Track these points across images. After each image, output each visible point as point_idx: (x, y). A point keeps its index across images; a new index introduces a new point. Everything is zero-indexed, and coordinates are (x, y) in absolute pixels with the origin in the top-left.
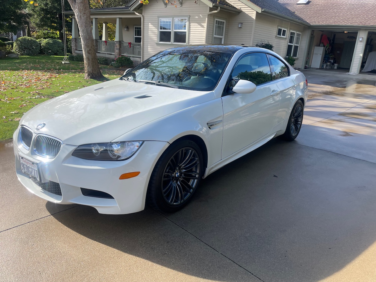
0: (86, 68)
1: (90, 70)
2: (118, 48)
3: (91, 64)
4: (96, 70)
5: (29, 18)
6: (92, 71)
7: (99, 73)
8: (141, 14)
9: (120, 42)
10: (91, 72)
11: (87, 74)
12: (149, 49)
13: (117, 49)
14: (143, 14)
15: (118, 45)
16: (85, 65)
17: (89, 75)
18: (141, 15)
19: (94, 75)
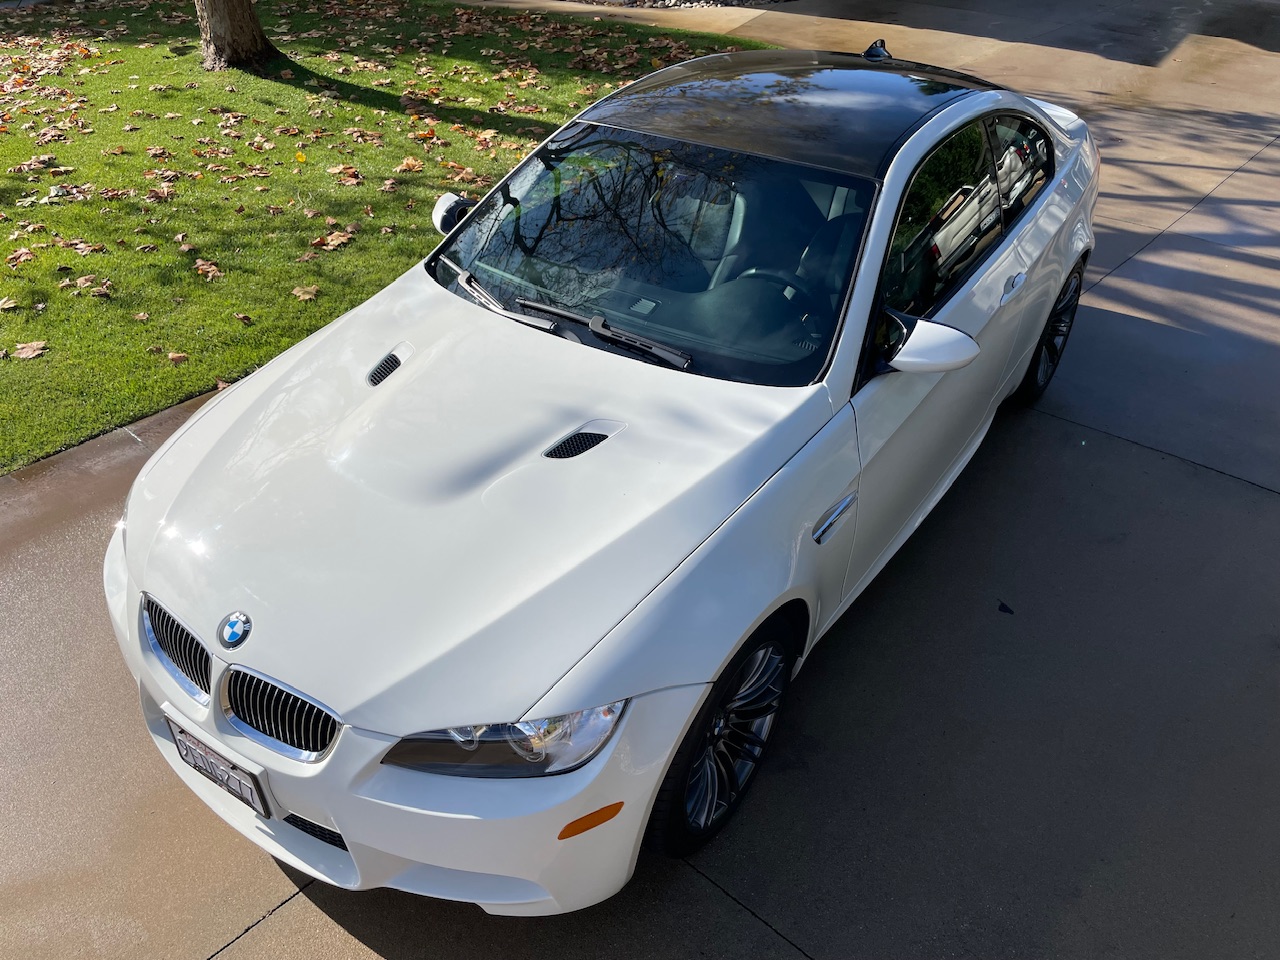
0: (203, 24)
1: (221, 32)
3: (222, 6)
4: (245, 29)
6: (228, 33)
7: (259, 41)
10: (229, 38)
11: (212, 47)
16: (198, 8)
17: (219, 52)
19: (240, 50)
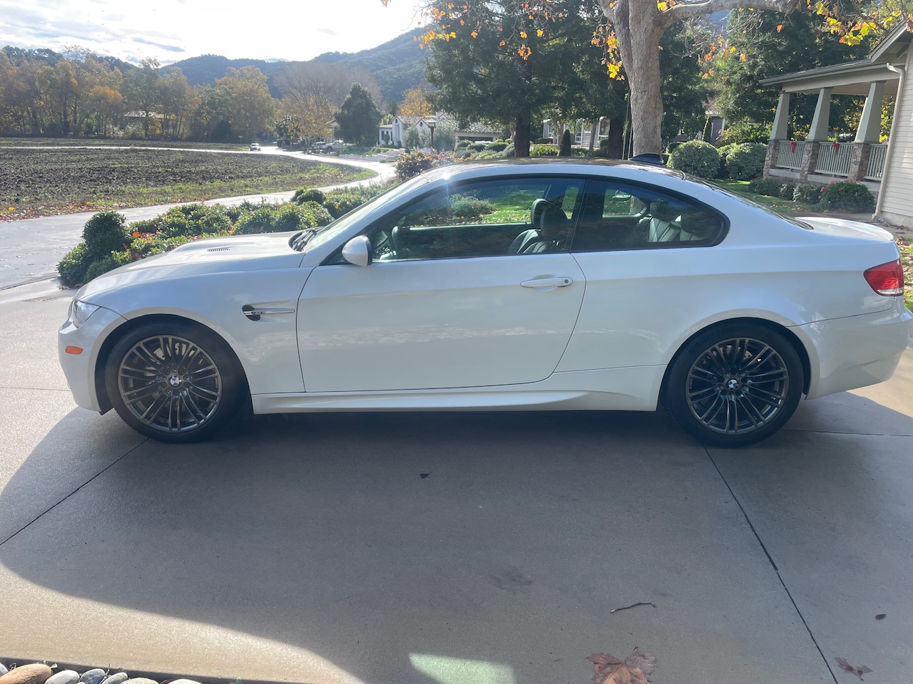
2: (859, 159)
5: (707, 102)
8: (902, 67)
9: (868, 144)
12: (905, 160)
13: (855, 163)
14: (906, 68)
15: (859, 153)
18: (900, 71)
